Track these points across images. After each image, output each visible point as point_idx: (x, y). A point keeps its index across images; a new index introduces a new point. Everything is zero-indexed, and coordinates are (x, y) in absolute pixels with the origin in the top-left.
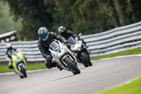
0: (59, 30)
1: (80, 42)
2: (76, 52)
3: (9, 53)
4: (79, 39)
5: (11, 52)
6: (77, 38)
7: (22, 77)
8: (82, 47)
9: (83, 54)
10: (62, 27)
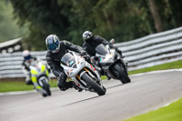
0: (84, 36)
1: (113, 51)
2: (107, 64)
3: (27, 63)
4: (111, 47)
5: (30, 62)
6: (108, 46)
7: (45, 95)
8: (116, 57)
9: (117, 66)
10: (87, 32)
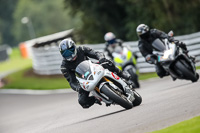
0: (138, 30)
2: (167, 62)
6: (166, 40)
8: (176, 53)
